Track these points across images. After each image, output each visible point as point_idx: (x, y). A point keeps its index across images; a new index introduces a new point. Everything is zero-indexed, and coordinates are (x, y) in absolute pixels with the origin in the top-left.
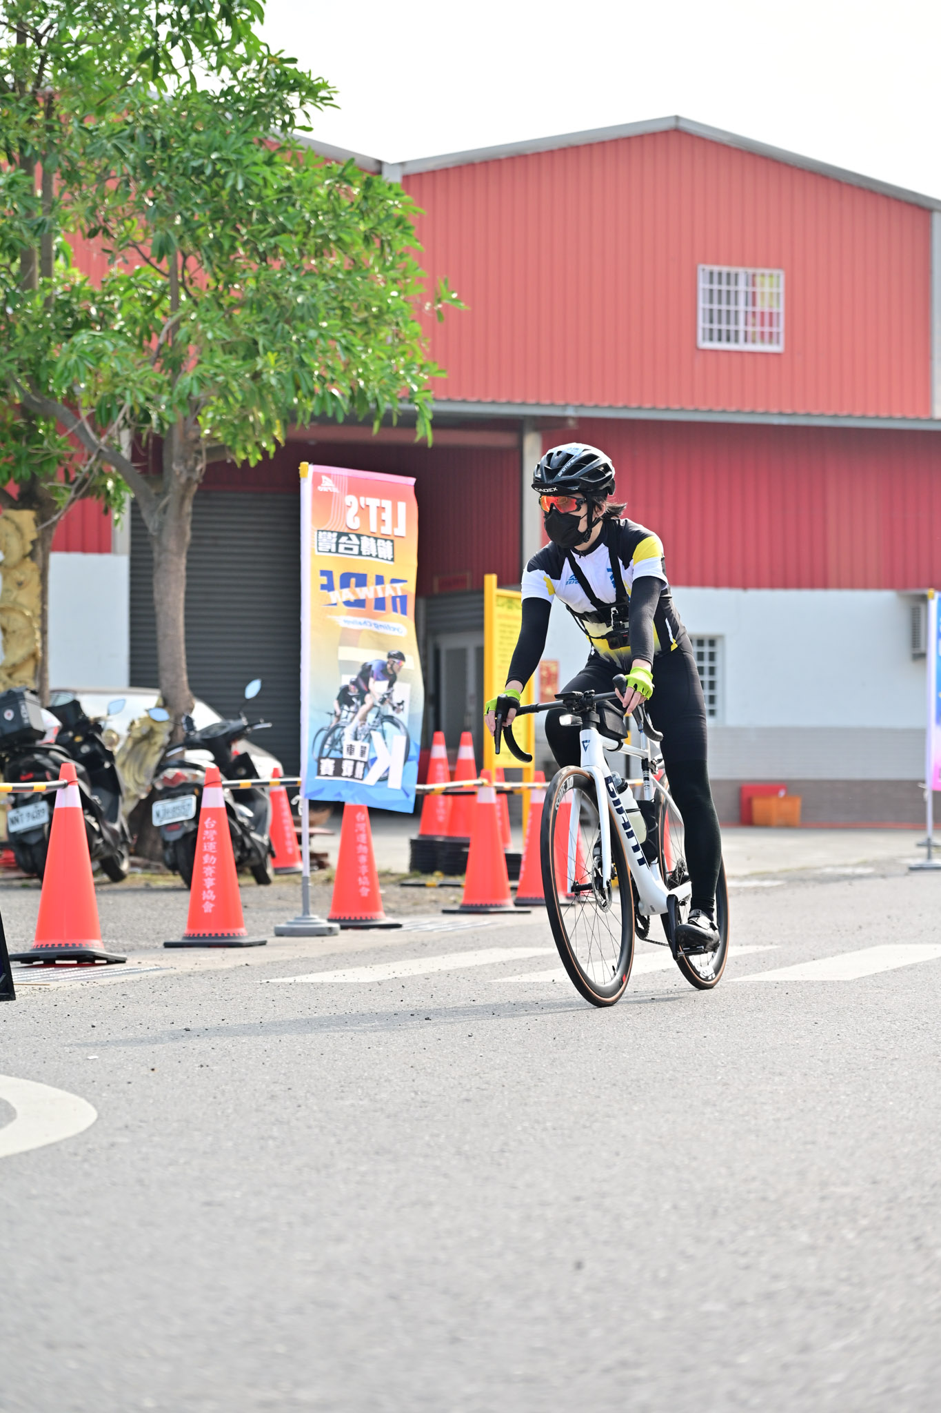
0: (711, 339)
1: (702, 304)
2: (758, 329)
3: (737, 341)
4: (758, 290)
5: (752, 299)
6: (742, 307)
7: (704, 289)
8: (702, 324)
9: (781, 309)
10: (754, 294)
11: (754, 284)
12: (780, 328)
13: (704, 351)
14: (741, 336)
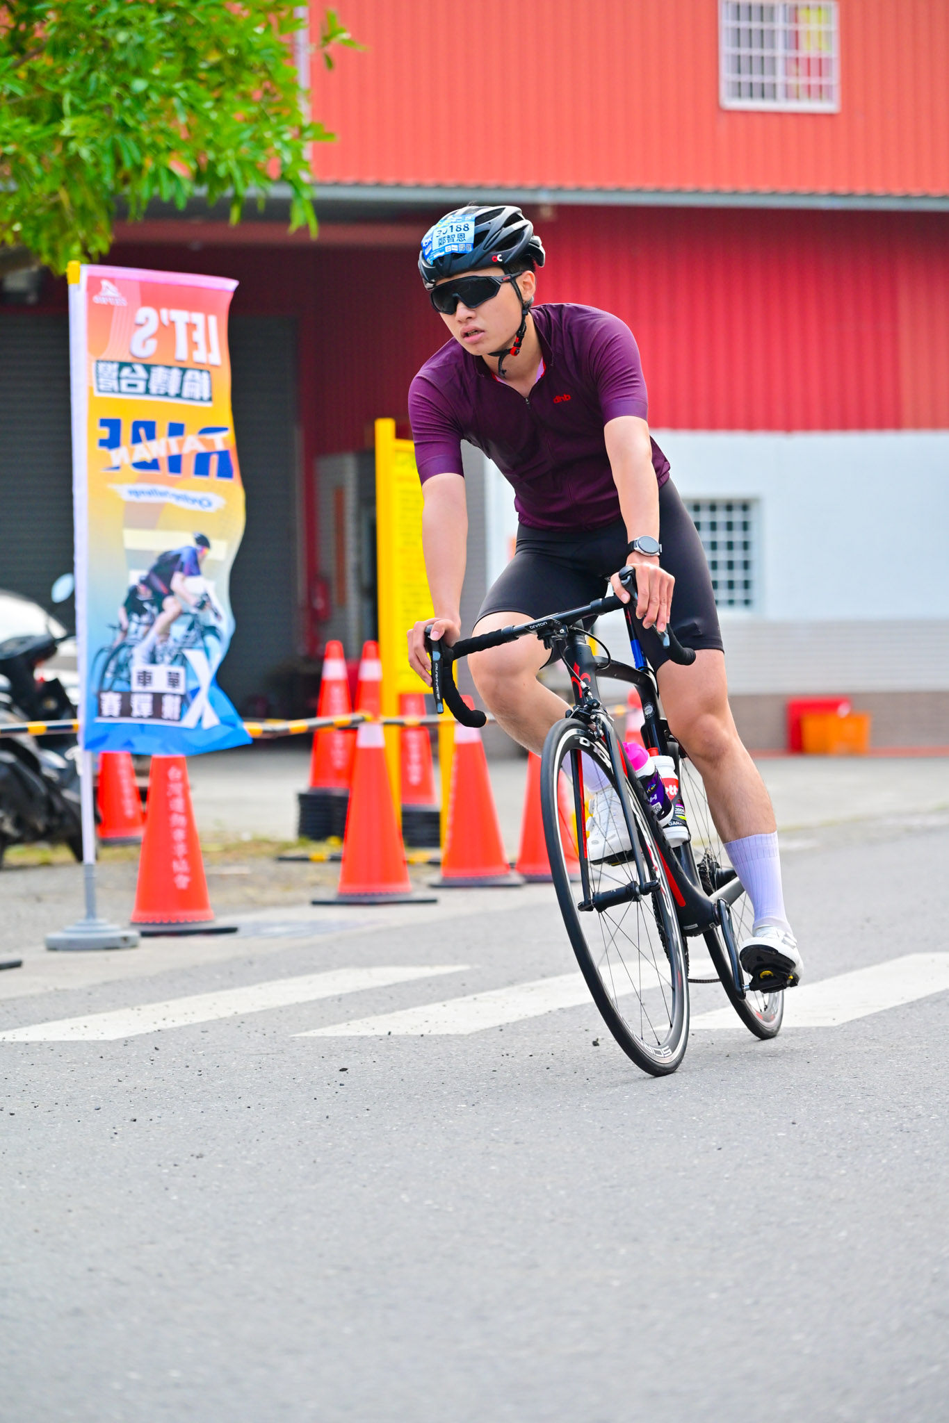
0: (739, 95)
1: (726, 49)
2: (803, 81)
3: (774, 97)
4: (801, 27)
5: (794, 40)
6: (780, 51)
7: (727, 29)
8: (727, 75)
9: (832, 52)
10: (797, 33)
11: (796, 21)
12: (833, 78)
13: (731, 113)
14: (780, 91)
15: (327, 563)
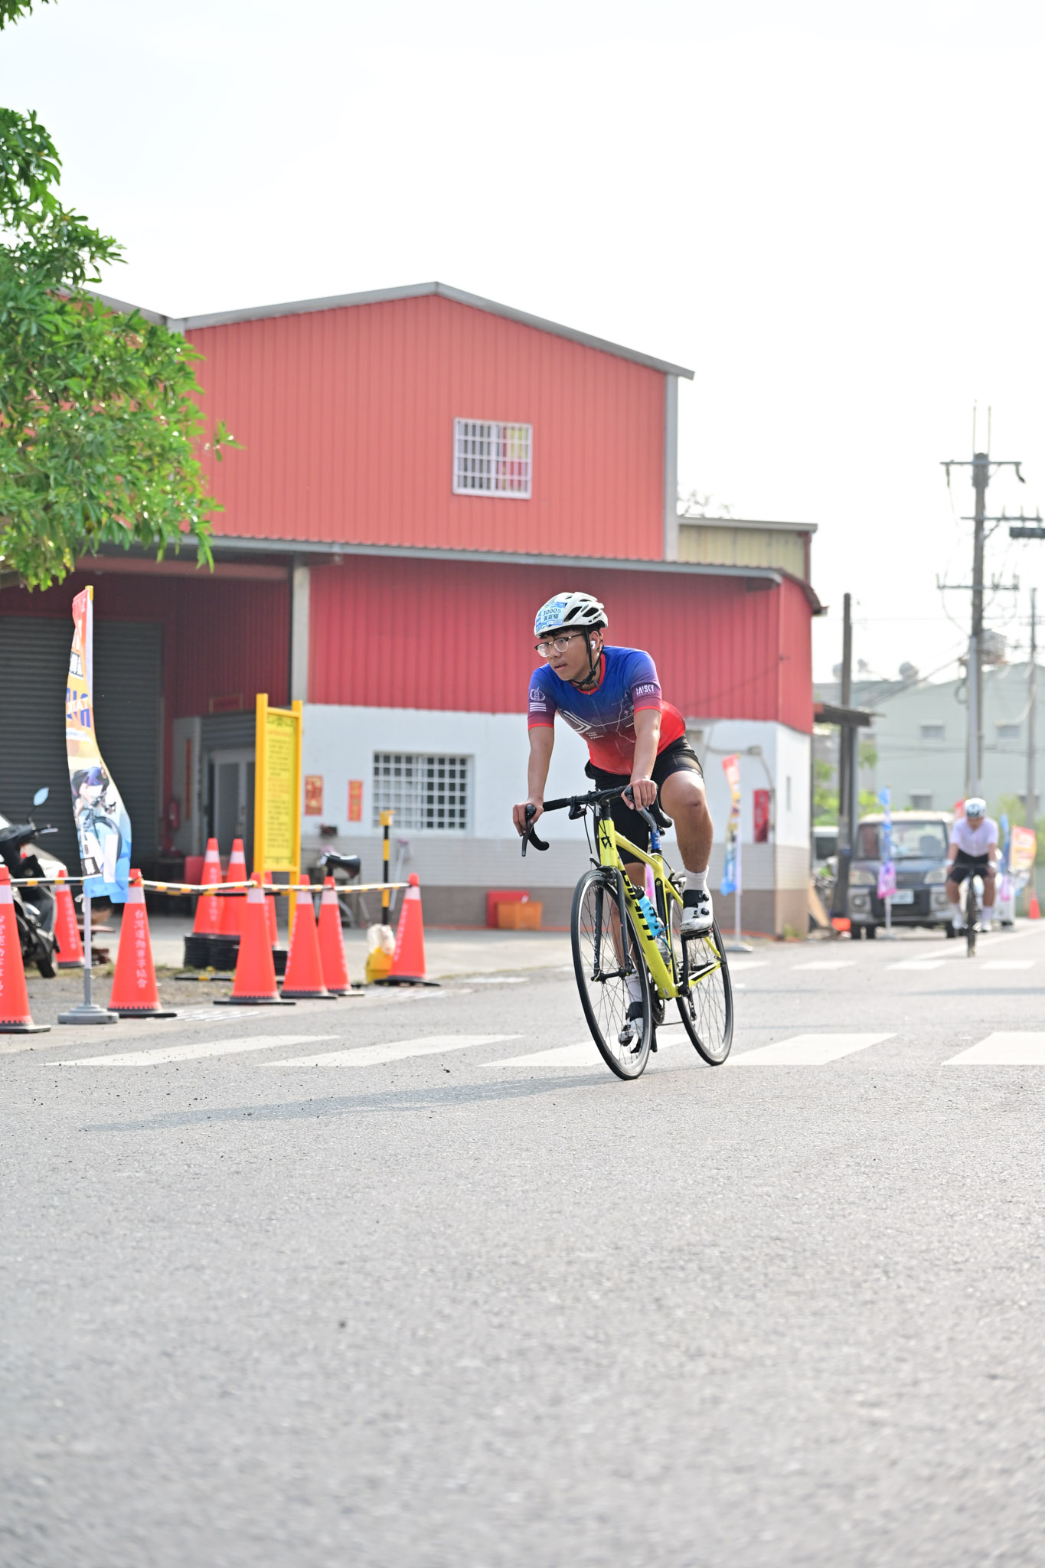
0: (465, 486)
1: (458, 454)
2: (508, 477)
3: (488, 487)
4: (509, 442)
5: (503, 450)
6: (493, 457)
7: (459, 440)
8: (457, 472)
9: (529, 460)
10: (505, 445)
11: (505, 437)
12: (528, 477)
13: (459, 496)
14: (493, 483)
15: (179, 790)
